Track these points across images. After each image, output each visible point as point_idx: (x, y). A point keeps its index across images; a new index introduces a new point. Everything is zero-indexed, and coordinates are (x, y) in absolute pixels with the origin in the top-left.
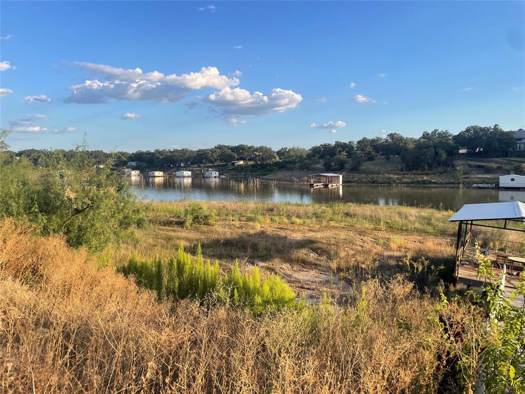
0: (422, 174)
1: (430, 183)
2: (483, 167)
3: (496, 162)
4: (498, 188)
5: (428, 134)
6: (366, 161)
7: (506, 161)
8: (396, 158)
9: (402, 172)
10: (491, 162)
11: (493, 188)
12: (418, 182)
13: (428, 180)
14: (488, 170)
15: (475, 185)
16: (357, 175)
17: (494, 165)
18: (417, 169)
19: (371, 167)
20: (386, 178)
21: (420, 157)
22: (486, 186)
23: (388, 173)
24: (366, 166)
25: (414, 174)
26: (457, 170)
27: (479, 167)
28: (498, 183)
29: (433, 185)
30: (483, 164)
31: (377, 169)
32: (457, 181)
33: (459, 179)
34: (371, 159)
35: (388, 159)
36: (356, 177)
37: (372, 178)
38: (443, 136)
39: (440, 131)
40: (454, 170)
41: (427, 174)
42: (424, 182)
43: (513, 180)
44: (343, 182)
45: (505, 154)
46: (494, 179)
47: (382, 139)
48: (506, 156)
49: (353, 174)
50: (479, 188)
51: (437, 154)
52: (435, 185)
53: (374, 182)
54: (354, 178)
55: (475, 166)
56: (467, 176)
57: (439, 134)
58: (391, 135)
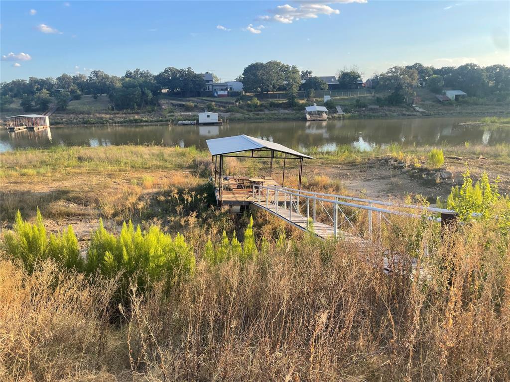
0: (132, 113)
1: (141, 121)
2: (183, 105)
3: (193, 102)
4: (198, 124)
5: (131, 73)
6: (72, 100)
7: (199, 100)
8: (103, 96)
9: (113, 112)
10: (189, 101)
11: (194, 124)
12: (131, 121)
13: (139, 119)
14: (188, 109)
15: (180, 122)
16: (65, 116)
17: (192, 104)
18: (127, 109)
19: (79, 106)
20: (98, 118)
21: (129, 96)
22: (189, 122)
23: (99, 113)
24: (72, 105)
25: (125, 113)
26: (163, 108)
27: (181, 105)
28: (198, 120)
29: (145, 124)
30: (184, 103)
31: (86, 108)
32: (164, 119)
33: (166, 117)
34: (77, 98)
35: (95, 98)
36: (65, 117)
37: (83, 118)
38: (145, 75)
39: (141, 70)
40: (160, 109)
41: (137, 113)
42: (136, 121)
43: (208, 116)
44: (51, 124)
45: (198, 94)
46: (194, 116)
47: (85, 77)
48: (200, 96)
49: (61, 115)
50: (184, 124)
51: (143, 93)
52: (147, 124)
53: (86, 123)
54: (62, 119)
55: (177, 105)
56: (172, 114)
57: (141, 73)
58: (95, 73)
